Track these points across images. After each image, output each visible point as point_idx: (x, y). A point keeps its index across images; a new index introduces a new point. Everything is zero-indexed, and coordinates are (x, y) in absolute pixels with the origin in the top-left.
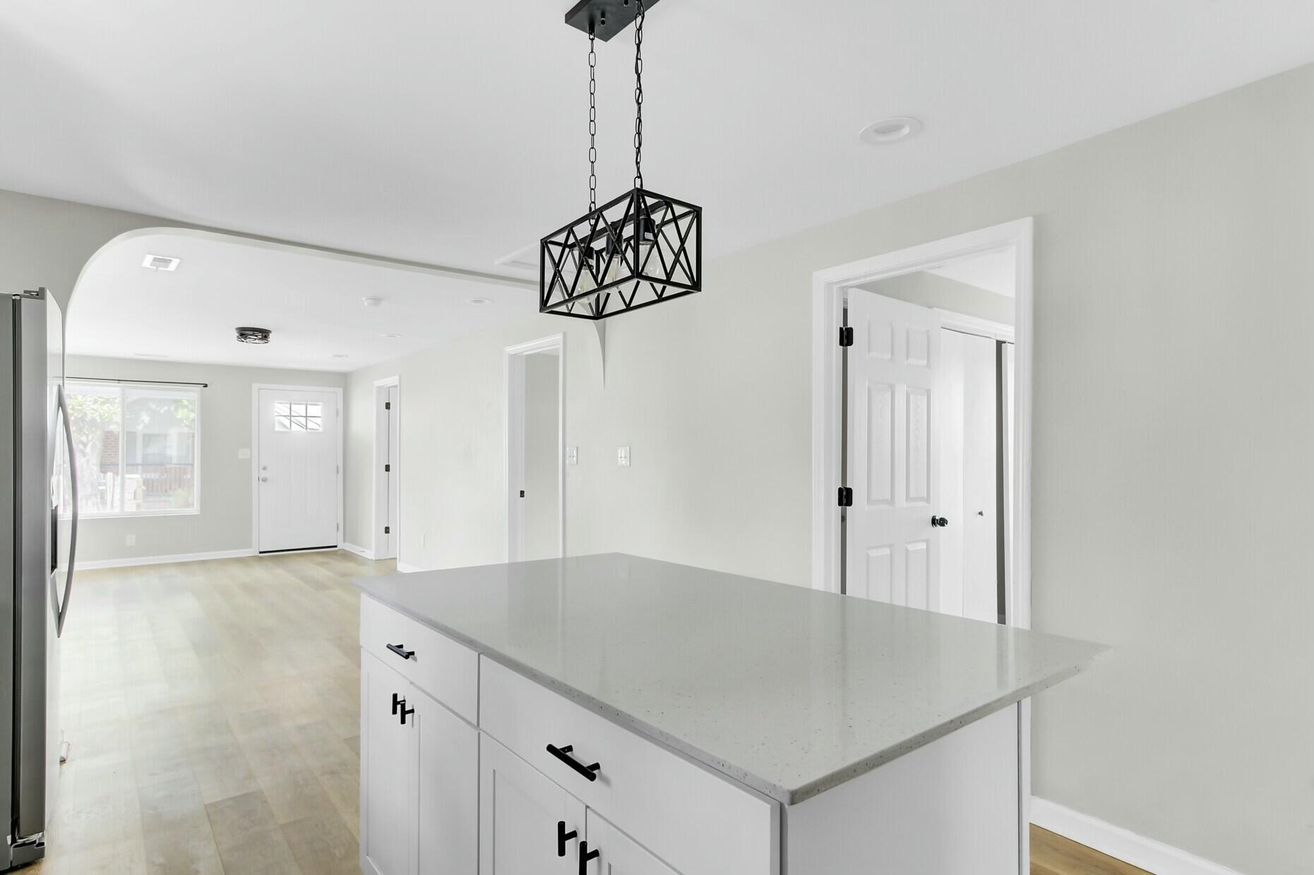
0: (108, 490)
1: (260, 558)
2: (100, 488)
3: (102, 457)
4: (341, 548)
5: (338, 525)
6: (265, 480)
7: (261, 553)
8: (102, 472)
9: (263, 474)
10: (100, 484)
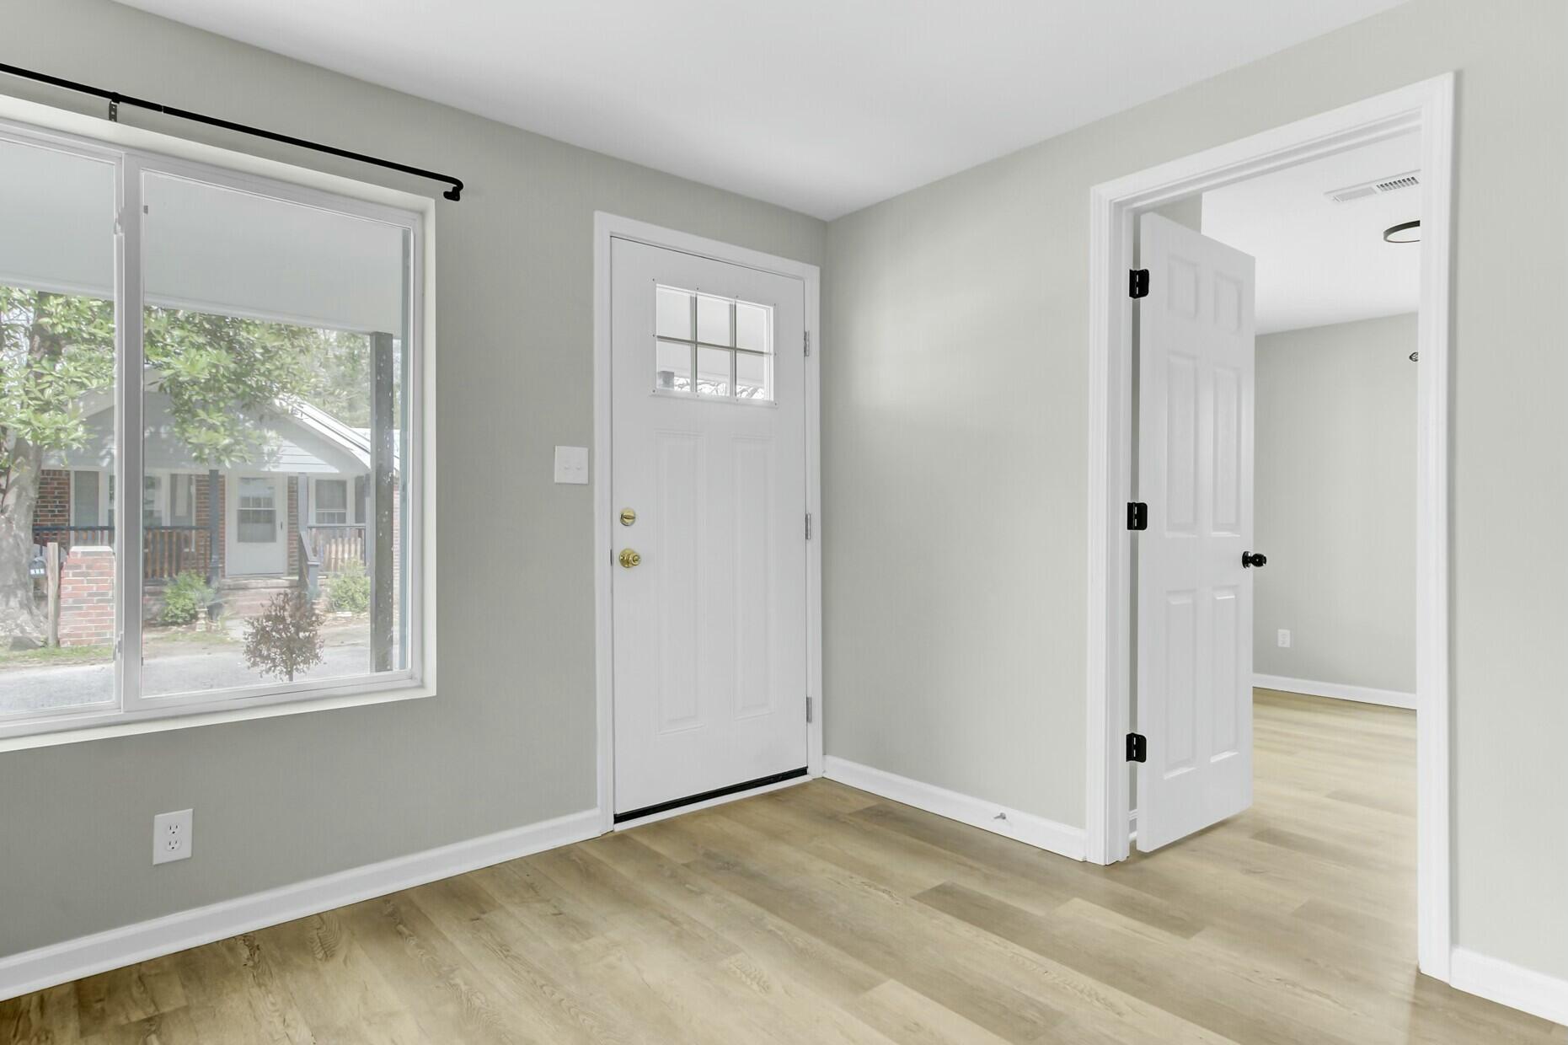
0: (49, 574)
1: (622, 837)
2: (32, 572)
3: (36, 515)
4: (819, 776)
5: (808, 701)
6: (628, 561)
7: (619, 819)
8: (36, 541)
9: (627, 539)
10: (32, 565)
